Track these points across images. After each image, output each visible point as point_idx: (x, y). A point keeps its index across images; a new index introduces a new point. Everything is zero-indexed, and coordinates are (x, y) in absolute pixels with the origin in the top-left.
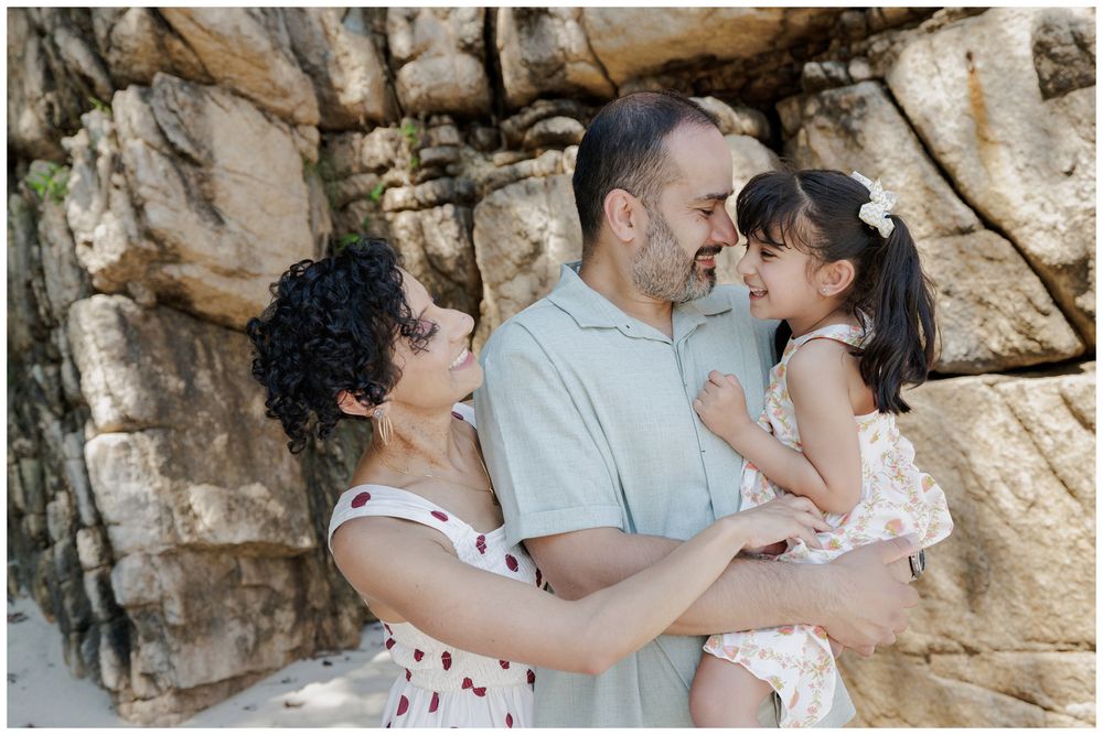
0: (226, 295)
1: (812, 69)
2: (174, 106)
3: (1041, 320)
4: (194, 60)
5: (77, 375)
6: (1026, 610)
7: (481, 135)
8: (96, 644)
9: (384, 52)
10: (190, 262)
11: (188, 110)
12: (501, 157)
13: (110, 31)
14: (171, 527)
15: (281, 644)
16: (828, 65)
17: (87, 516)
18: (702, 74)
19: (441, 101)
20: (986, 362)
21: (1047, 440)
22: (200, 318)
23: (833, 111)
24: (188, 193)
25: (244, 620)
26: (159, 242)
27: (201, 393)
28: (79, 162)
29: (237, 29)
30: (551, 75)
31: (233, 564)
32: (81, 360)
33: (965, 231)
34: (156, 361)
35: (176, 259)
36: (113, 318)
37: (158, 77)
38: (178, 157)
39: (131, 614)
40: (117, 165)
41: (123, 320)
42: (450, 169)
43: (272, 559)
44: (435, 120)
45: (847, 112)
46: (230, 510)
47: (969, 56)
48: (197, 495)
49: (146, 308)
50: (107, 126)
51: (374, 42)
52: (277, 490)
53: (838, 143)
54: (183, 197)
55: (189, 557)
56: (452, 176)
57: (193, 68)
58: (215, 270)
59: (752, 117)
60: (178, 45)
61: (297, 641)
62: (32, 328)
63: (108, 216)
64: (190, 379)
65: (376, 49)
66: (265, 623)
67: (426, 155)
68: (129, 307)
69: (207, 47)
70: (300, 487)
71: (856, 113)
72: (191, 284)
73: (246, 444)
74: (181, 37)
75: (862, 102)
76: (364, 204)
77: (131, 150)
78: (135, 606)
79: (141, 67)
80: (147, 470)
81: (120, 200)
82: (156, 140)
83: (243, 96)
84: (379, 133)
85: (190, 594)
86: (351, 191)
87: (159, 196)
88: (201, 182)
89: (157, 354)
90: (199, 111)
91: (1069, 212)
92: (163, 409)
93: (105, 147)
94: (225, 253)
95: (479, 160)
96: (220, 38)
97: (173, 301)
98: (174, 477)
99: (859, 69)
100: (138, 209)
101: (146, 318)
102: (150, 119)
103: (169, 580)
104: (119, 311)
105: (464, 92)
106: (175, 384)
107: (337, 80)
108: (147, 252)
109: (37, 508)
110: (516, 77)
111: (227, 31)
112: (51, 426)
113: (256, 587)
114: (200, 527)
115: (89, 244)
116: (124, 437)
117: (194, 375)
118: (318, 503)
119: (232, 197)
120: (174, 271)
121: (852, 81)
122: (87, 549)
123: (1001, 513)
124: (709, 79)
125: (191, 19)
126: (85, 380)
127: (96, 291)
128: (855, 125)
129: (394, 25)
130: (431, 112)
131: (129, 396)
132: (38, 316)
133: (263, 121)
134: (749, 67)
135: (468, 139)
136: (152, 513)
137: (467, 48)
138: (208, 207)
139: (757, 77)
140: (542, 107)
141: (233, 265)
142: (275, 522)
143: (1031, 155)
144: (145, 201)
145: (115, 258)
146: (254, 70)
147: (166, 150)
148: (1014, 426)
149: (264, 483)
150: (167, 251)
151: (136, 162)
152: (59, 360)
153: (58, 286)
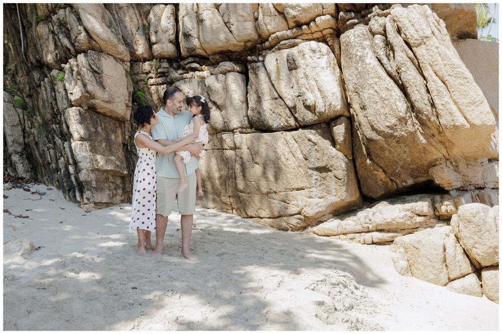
0: (106, 107)
1: (249, 58)
2: (93, 59)
3: (289, 119)
4: (98, 46)
5: (68, 127)
6: (286, 183)
7: (175, 65)
8: (74, 192)
9: (148, 40)
10: (97, 99)
11: (97, 60)
12: (180, 72)
13: (76, 38)
14: (93, 164)
15: (118, 198)
16: (253, 57)
17: (71, 161)
18: (230, 54)
19: (164, 56)
20: (281, 128)
21: (290, 145)
22: (99, 113)
23: (253, 68)
24: (96, 81)
25: (110, 190)
26: (90, 94)
27: (99, 132)
28: (67, 72)
29: (109, 38)
30: (193, 51)
31: (107, 176)
32: (69, 123)
33: (276, 99)
34: (88, 124)
35: (94, 98)
36: (78, 113)
37: (89, 51)
38: (94, 72)
39: (83, 184)
40: (79, 73)
41: (80, 113)
42: (166, 74)
43: (117, 176)
44: (162, 60)
45: (255, 69)
46: (107, 162)
47: (277, 60)
48: (99, 157)
49: (86, 110)
50: (75, 63)
51: (146, 37)
52: (118, 159)
53: (254, 76)
54: (95, 82)
55: (97, 172)
56: (167, 76)
57: (98, 48)
58: (103, 101)
59: (239, 67)
60: (94, 43)
61: (123, 198)
62: (52, 115)
63: (77, 87)
64: (96, 129)
65: (147, 39)
66: (115, 192)
67: (159, 70)
68: (82, 110)
69: (102, 43)
70: (124, 159)
71: (257, 69)
72: (97, 105)
73: (110, 146)
74: (95, 41)
75: (258, 67)
76: (142, 82)
77: (83, 71)
78: (85, 182)
79: (84, 47)
80: (87, 150)
81: (79, 83)
82: (89, 68)
83: (110, 55)
84: (147, 63)
85: (97, 181)
86: (139, 78)
87: (90, 83)
88: (100, 78)
89: (88, 122)
90: (99, 60)
91: (292, 96)
92: (90, 136)
93: (75, 69)
94: (106, 96)
95: (174, 72)
96: (105, 41)
97: (92, 109)
98: (93, 153)
99: (261, 58)
100: (85, 85)
101: (86, 113)
102: (87, 62)
103: (92, 176)
104: (79, 110)
105: (170, 54)
106: (93, 130)
107: (135, 48)
108: (87, 96)
109: (54, 162)
110: (184, 51)
111: (107, 39)
113: (112, 182)
114: (100, 165)
115: (71, 94)
116: (81, 142)
117: (97, 128)
118: (128, 164)
119: (108, 82)
120: (93, 101)
121: (259, 61)
122: (71, 169)
123: (282, 162)
124: (232, 55)
125: (98, 37)
126: (70, 128)
127: (73, 106)
128: (257, 72)
129: (151, 33)
130: (161, 58)
131: (82, 132)
132: (54, 111)
133: (116, 62)
134: (240, 53)
135: (171, 66)
136: (88, 160)
137: (171, 42)
138: (101, 85)
139: (242, 56)
140: (190, 59)
141: (108, 100)
142: (118, 166)
143: (287, 83)
144: (87, 84)
145: (79, 97)
146: (113, 48)
147: (91, 70)
148: (285, 142)
149: (114, 156)
150: (91, 96)
151: (84, 74)
152: (60, 123)
153: (62, 104)
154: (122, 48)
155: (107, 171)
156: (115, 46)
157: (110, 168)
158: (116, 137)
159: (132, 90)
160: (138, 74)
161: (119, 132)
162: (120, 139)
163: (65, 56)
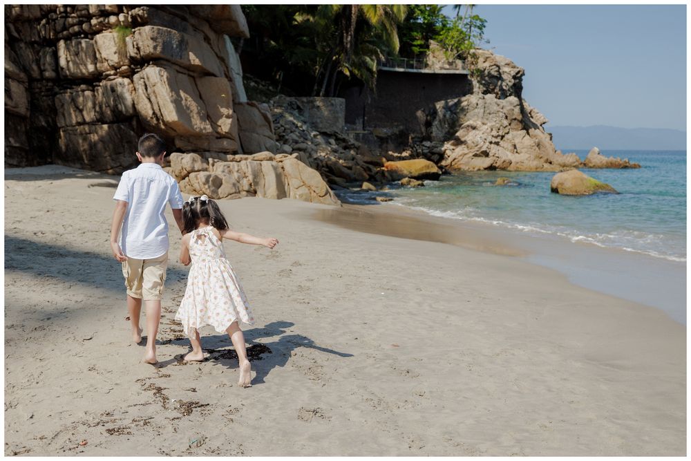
154: (22, 75)
155: (15, 147)
156: (18, 75)
157: (17, 145)
158: (21, 128)
159: (30, 99)
160: (34, 89)
161: (23, 125)
162: (24, 129)
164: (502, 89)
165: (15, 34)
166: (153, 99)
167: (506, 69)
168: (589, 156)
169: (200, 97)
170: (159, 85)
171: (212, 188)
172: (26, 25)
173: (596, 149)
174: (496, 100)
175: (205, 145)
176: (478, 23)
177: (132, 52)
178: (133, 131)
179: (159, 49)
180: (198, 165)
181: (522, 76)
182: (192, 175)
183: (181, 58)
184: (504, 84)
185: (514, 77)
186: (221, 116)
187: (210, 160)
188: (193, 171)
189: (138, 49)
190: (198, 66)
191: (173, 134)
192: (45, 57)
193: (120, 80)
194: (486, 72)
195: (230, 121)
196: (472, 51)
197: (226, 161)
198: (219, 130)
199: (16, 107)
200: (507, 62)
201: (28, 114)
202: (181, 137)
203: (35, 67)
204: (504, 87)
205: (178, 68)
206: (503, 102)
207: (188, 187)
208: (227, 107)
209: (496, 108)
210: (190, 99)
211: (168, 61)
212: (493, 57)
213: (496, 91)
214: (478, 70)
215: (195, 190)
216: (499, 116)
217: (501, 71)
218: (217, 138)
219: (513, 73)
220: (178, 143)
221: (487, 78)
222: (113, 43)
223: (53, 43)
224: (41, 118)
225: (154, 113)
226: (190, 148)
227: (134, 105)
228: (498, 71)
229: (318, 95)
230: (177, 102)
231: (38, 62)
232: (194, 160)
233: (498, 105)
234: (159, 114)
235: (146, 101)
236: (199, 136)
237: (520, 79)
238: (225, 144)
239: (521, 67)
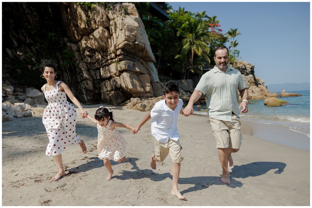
2: (86, 81)
26: (86, 87)
54: (87, 85)
57: (87, 79)
64: (88, 92)
82: (86, 83)
83: (89, 80)
92: (87, 94)
94: (89, 87)
97: (87, 89)
112: (81, 95)
119: (89, 85)
130: (98, 79)
131: (85, 93)
152: (82, 92)
153: (82, 89)
154: (91, 79)
157: (90, 99)
159: (93, 85)
160: (94, 82)
161: (92, 93)
162: (92, 94)
163: (82, 81)
164: (246, 73)
165: (90, 67)
166: (125, 82)
167: (248, 66)
168: (282, 93)
169: (140, 81)
170: (127, 78)
171: (143, 108)
172: (92, 64)
173: (284, 91)
174: (245, 76)
175: (142, 95)
176: (237, 52)
177: (119, 69)
178: (121, 92)
179: (127, 67)
180: (139, 101)
181: (253, 68)
182: (137, 104)
183: (133, 69)
184: (247, 71)
185: (251, 68)
186: (147, 86)
187: (143, 100)
188: (137, 103)
189: (121, 68)
190: (139, 71)
191: (132, 92)
192: (97, 73)
193: (116, 77)
194: (241, 68)
195: (149, 87)
196: (235, 61)
197: (148, 100)
198: (146, 90)
199: (89, 88)
200: (248, 64)
201: (93, 90)
202: (134, 93)
203: (95, 76)
204: (248, 72)
205: (133, 73)
206: (247, 77)
207: (136, 108)
208: (148, 83)
209: (245, 79)
210: (136, 81)
211: (129, 71)
212: (242, 62)
213: (245, 73)
214: (238, 67)
215: (138, 109)
216: (246, 82)
217: (246, 67)
218: (146, 93)
219: (250, 67)
220: (133, 95)
221: (241, 70)
222: (114, 67)
223: (99, 69)
224: (97, 91)
225: (126, 87)
226: (137, 96)
227: (120, 85)
228: (245, 67)
229: (183, 79)
230: (132, 83)
231: (95, 74)
232: (138, 100)
233: (246, 78)
234: (127, 87)
235: (124, 83)
236: (140, 93)
237: (253, 69)
238: (148, 94)
239: (253, 65)
